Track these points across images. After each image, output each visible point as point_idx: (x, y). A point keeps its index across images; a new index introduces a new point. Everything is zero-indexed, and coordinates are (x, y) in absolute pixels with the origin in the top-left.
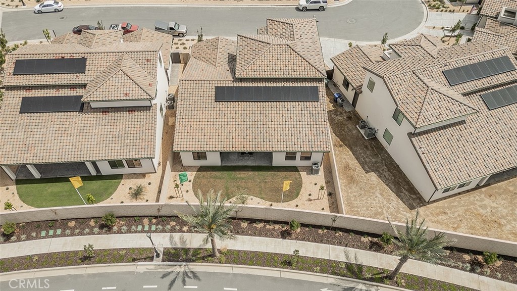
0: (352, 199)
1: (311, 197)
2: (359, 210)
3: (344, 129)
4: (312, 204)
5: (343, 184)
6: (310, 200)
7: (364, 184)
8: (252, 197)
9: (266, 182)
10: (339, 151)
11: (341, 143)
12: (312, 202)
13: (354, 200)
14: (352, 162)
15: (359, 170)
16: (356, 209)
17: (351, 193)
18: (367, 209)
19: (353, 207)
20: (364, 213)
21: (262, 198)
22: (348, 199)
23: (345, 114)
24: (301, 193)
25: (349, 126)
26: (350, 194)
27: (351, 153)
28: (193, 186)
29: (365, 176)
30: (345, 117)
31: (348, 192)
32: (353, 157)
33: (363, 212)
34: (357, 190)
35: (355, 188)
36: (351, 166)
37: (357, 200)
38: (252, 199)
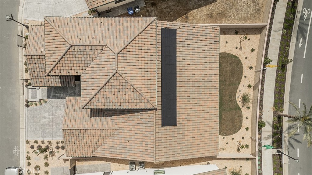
0: (240, 17)
1: (239, 47)
2: (249, 13)
3: (168, 12)
4: (244, 47)
5: (226, 22)
6: (241, 48)
7: (227, 6)
8: (238, 91)
9: (225, 80)
10: (193, 19)
11: (184, 17)
12: (242, 47)
13: (241, 15)
14: (205, 11)
15: (213, 7)
16: (249, 16)
17: (234, 17)
18: (249, 7)
19: (247, 17)
20: (253, 10)
21: (239, 83)
22: (240, 20)
23: (148, 9)
24: (234, 54)
25: (163, 7)
26: (236, 18)
27: (195, 10)
28: (228, 135)
29: (219, 3)
30: (153, 9)
31: (234, 19)
32: (199, 9)
33: (251, 11)
34: (231, 12)
35: (231, 13)
36: (209, 13)
37: (241, 13)
38: (240, 91)
